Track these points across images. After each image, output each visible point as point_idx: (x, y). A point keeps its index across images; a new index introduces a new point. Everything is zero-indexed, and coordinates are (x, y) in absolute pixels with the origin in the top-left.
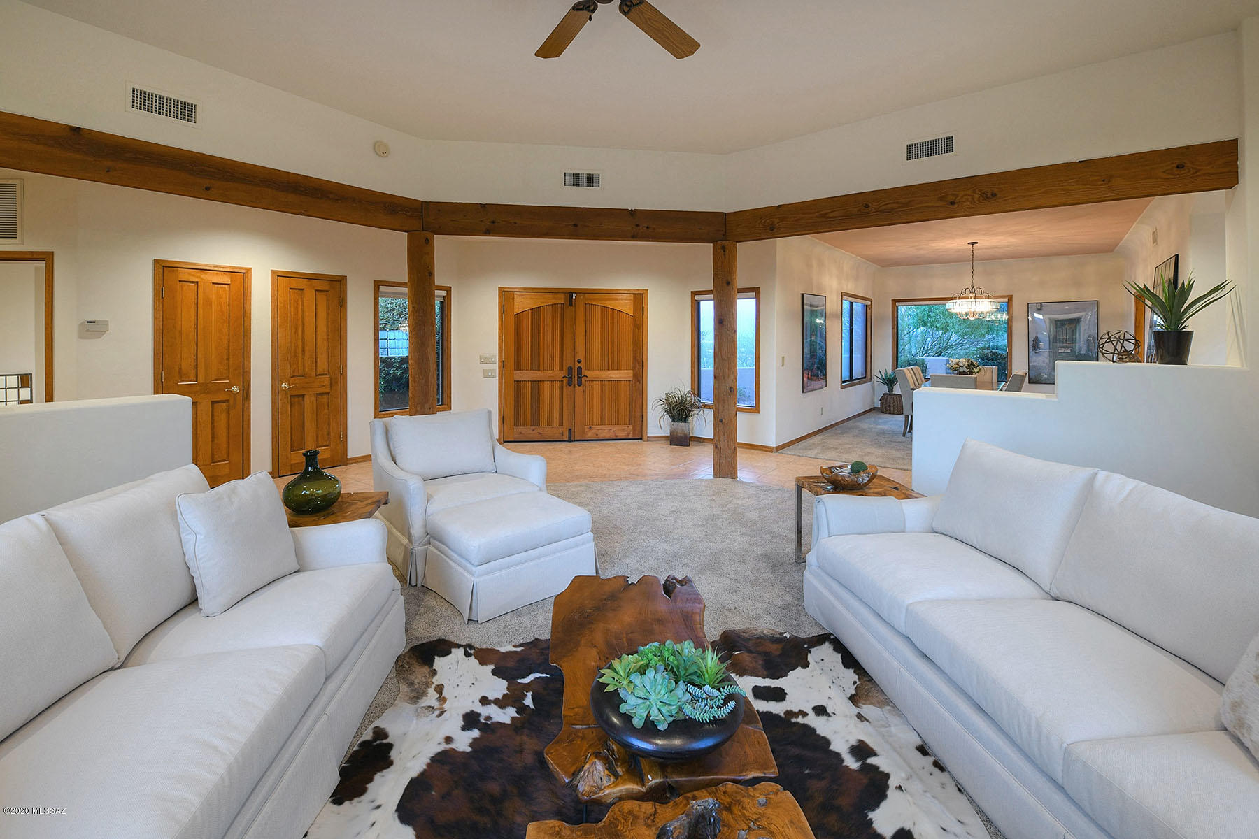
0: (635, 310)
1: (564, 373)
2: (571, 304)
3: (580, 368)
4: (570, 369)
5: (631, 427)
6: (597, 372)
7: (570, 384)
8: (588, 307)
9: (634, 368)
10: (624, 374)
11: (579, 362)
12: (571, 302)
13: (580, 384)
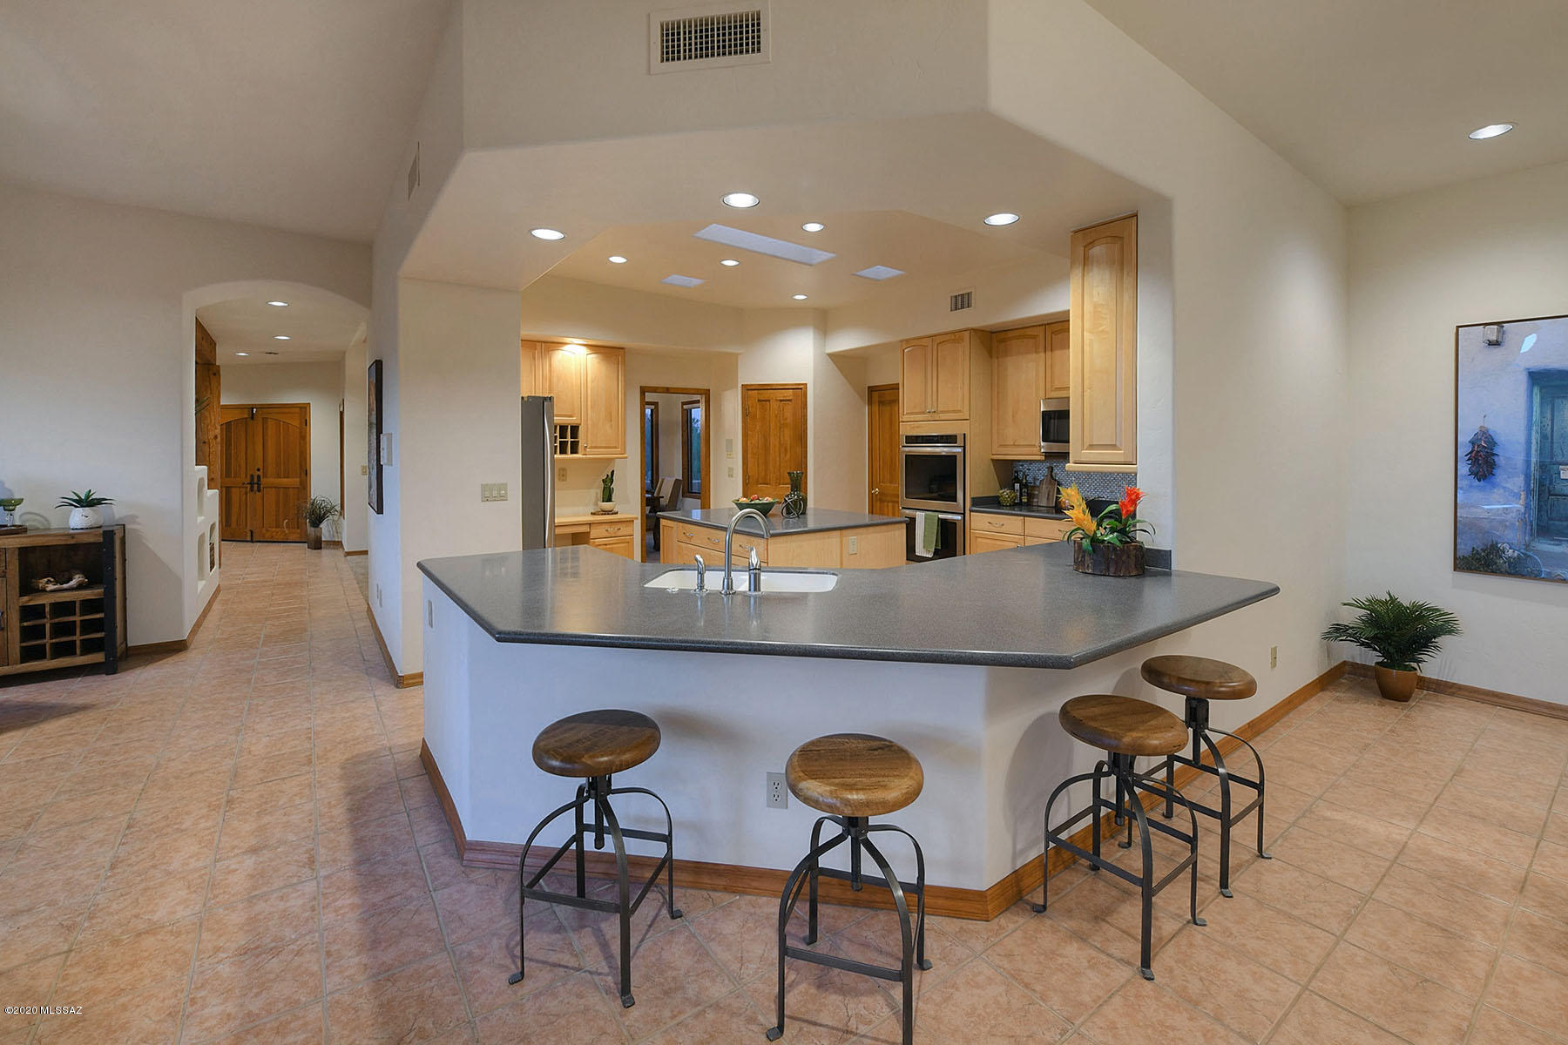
0: (301, 424)
1: (248, 480)
2: (252, 418)
3: (259, 476)
4: (252, 476)
5: (299, 531)
6: (272, 480)
7: (252, 490)
8: (265, 420)
9: (300, 477)
10: (294, 481)
11: (258, 470)
12: (252, 416)
13: (259, 491)
